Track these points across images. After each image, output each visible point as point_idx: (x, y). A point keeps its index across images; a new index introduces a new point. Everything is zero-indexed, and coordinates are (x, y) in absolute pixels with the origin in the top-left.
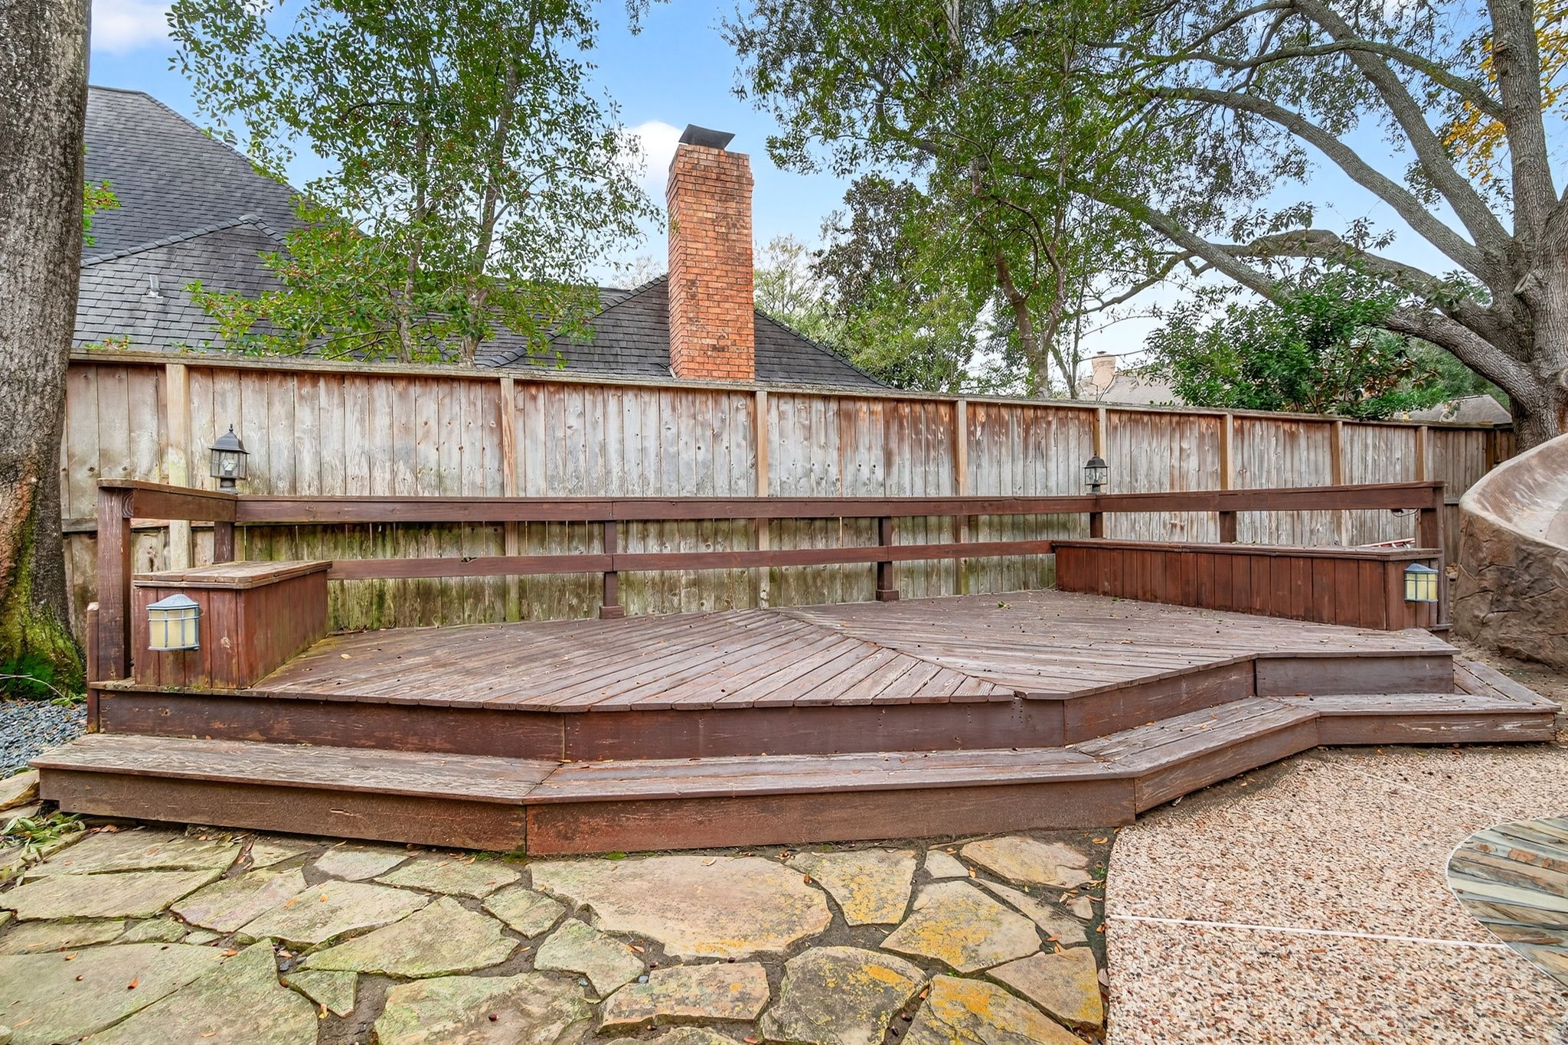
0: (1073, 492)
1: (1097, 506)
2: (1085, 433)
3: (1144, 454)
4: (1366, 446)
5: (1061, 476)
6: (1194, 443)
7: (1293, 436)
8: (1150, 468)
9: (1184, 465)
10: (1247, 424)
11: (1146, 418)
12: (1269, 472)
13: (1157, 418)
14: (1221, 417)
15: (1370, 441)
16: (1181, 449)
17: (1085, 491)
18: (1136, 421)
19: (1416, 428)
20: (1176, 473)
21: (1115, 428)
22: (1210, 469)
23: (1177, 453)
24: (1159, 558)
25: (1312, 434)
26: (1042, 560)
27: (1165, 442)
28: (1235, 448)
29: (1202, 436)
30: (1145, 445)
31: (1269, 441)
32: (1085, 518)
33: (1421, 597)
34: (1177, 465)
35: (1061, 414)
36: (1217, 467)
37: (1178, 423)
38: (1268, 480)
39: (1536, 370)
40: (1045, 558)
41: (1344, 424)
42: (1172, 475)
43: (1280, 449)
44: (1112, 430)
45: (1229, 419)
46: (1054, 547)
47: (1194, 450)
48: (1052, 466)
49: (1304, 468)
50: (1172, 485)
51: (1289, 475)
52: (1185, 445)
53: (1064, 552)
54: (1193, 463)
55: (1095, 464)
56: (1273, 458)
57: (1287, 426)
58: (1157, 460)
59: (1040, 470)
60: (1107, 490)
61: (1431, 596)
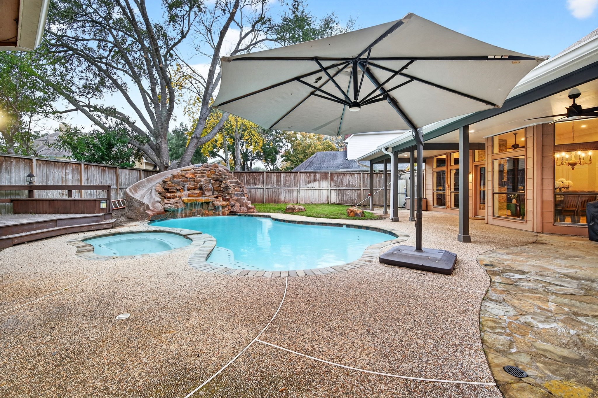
0: (22, 184)
1: (31, 188)
2: (27, 166)
3: (51, 173)
4: (126, 174)
5: (17, 179)
6: (70, 171)
7: (104, 171)
8: (54, 177)
9: (67, 177)
10: (89, 167)
11: (52, 163)
12: (96, 180)
13: (57, 163)
14: (80, 164)
15: (127, 173)
16: (66, 173)
17: (27, 184)
18: (49, 164)
19: (140, 170)
20: (64, 179)
21: (40, 165)
22: (76, 178)
23: (64, 173)
24: (48, 202)
25: (110, 171)
26: (8, 205)
27: (60, 170)
28: (85, 173)
29: (73, 169)
30: (52, 171)
31: (96, 172)
32: (27, 192)
33: (103, 207)
34: (64, 177)
35: (17, 159)
36: (79, 178)
37: (65, 165)
38: (96, 182)
39: (161, 160)
40: (9, 204)
41: (119, 168)
42: (62, 180)
43: (100, 174)
44: (38, 166)
45: (83, 165)
46: (12, 201)
47: (70, 173)
48: (13, 175)
49: (107, 179)
50: (62, 183)
51: (102, 181)
52: (67, 171)
53: (16, 202)
54: (70, 176)
55: (31, 175)
56: (98, 176)
57: (102, 168)
58: (56, 175)
59: (7, 176)
60: (35, 184)
61: (105, 207)
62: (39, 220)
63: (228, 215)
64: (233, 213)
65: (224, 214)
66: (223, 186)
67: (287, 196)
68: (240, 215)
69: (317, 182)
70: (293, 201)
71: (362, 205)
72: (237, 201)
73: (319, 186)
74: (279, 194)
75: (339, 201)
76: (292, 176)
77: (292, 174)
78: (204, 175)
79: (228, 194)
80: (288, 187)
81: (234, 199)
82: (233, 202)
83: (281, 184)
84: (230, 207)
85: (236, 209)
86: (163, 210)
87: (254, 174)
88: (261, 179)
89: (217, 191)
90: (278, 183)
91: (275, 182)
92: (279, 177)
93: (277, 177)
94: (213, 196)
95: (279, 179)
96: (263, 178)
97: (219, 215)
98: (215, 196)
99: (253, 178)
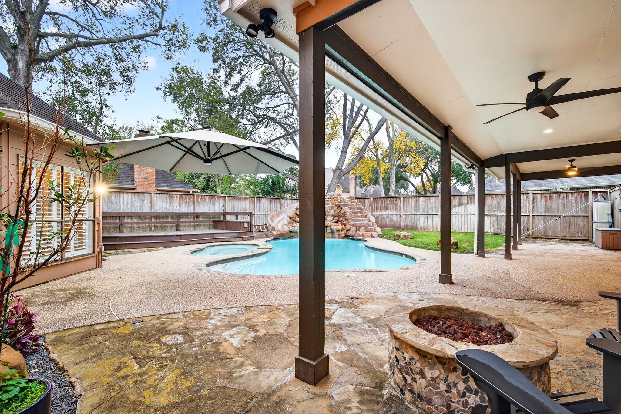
1: (224, 214)
2: (223, 200)
3: (237, 205)
5: (217, 208)
6: (248, 203)
7: (271, 201)
10: (260, 199)
13: (240, 198)
17: (221, 211)
18: (235, 198)
25: (275, 201)
26: (211, 224)
27: (241, 202)
28: (257, 203)
29: (250, 201)
30: (237, 203)
32: (222, 216)
34: (244, 207)
35: (217, 197)
37: (245, 198)
43: (268, 204)
44: (229, 200)
46: (213, 221)
48: (216, 206)
52: (246, 203)
53: (216, 222)
54: (248, 206)
55: (224, 206)
58: (240, 206)
59: (213, 207)
60: (227, 211)
61: (247, 227)
62: (203, 233)
63: (343, 238)
64: (347, 237)
65: (339, 237)
66: (342, 212)
67: (426, 222)
68: (354, 239)
69: (463, 207)
70: (433, 228)
71: (531, 237)
72: (353, 225)
73: (466, 210)
74: (417, 219)
75: (494, 230)
76: (432, 201)
77: (432, 198)
78: (329, 202)
79: (346, 219)
80: (428, 212)
81: (350, 224)
82: (348, 227)
83: (419, 209)
84: (345, 231)
85: (351, 233)
86: (288, 231)
87: (392, 199)
88: (399, 205)
89: (338, 216)
90: (416, 208)
91: (413, 207)
92: (418, 202)
93: (416, 202)
94: (334, 221)
95: (418, 204)
96: (401, 203)
97: (335, 237)
98: (335, 221)
99: (391, 204)
